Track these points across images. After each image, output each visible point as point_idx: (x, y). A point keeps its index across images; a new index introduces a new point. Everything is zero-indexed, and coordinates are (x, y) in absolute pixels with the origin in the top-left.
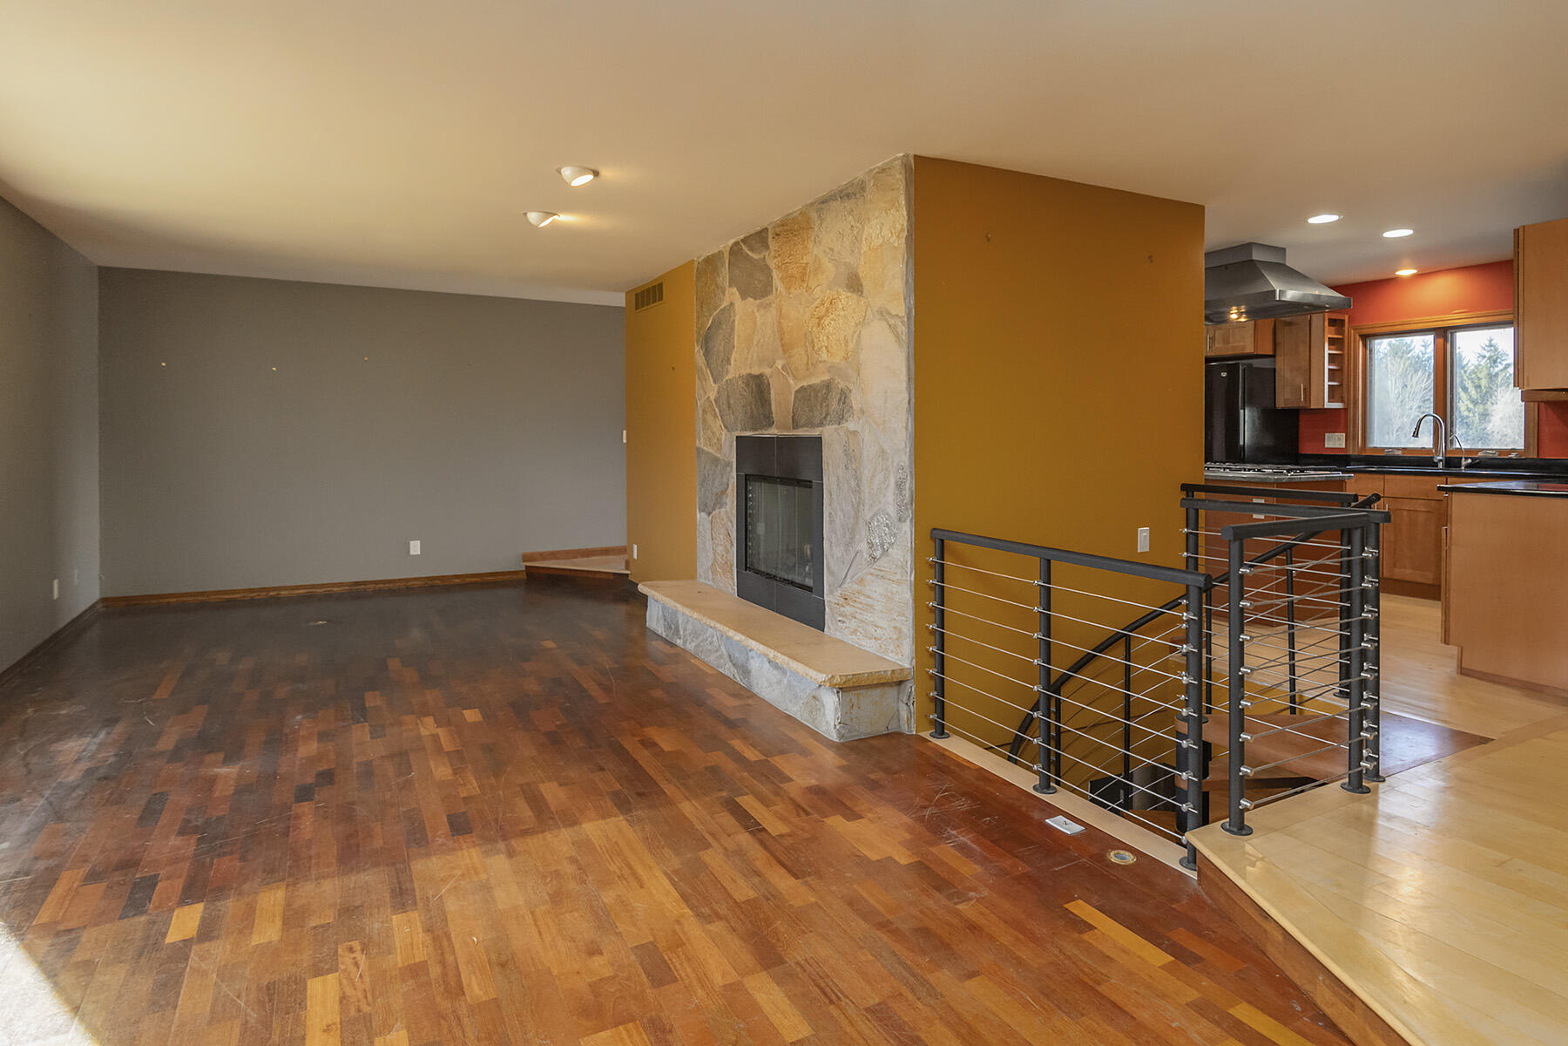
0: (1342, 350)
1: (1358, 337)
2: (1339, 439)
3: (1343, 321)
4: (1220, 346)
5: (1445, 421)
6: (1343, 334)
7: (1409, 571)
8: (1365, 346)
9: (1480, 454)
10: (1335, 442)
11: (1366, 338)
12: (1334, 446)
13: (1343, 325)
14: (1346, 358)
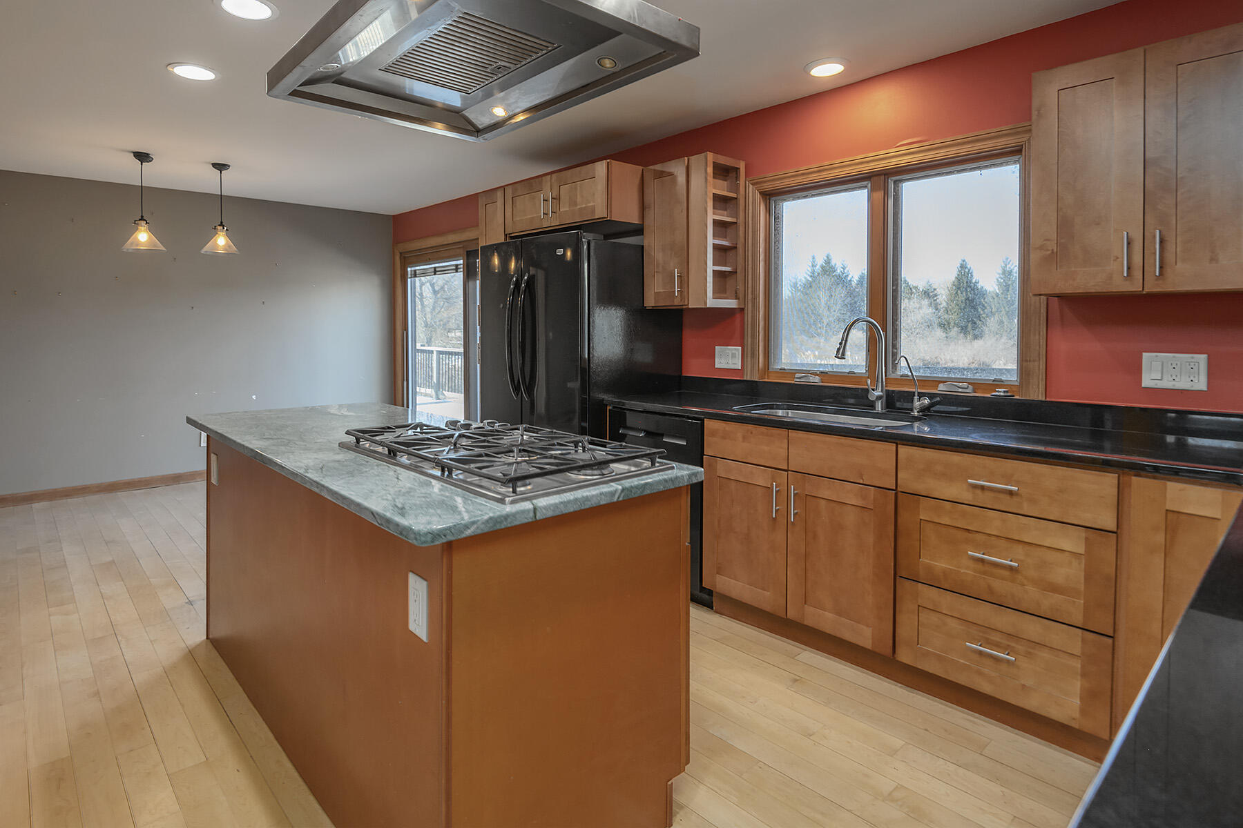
0: (736, 216)
1: (758, 196)
2: (734, 356)
3: (737, 170)
4: (565, 209)
5: (885, 330)
6: (737, 190)
7: (830, 615)
8: (768, 210)
9: (942, 387)
10: (728, 359)
11: (772, 196)
12: (726, 367)
13: (737, 178)
14: (742, 229)
